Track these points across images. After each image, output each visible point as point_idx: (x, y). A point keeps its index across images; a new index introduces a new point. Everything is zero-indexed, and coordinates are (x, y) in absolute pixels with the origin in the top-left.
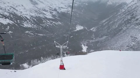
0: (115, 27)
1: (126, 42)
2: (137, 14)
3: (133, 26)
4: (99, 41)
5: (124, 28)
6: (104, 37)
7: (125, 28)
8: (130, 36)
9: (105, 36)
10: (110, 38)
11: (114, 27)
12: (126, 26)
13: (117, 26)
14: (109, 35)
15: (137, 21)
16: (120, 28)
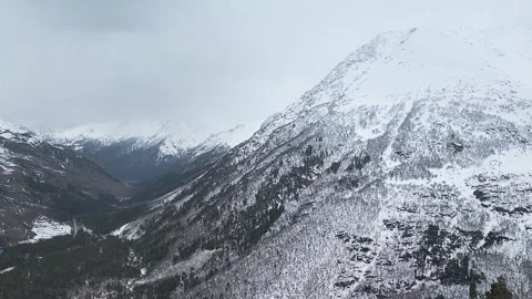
0: (245, 203)
1: (325, 266)
2: (323, 149)
3: (326, 191)
4: (177, 277)
5: (291, 206)
6: (202, 256)
7: (294, 202)
8: (332, 235)
9: (206, 252)
10: (233, 257)
11: (237, 205)
12: (296, 198)
13: (252, 201)
14: (222, 241)
15: (335, 172)
16: (271, 208)
